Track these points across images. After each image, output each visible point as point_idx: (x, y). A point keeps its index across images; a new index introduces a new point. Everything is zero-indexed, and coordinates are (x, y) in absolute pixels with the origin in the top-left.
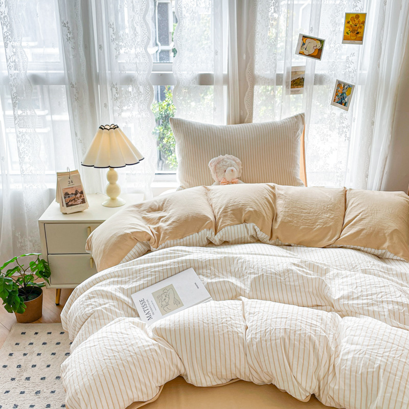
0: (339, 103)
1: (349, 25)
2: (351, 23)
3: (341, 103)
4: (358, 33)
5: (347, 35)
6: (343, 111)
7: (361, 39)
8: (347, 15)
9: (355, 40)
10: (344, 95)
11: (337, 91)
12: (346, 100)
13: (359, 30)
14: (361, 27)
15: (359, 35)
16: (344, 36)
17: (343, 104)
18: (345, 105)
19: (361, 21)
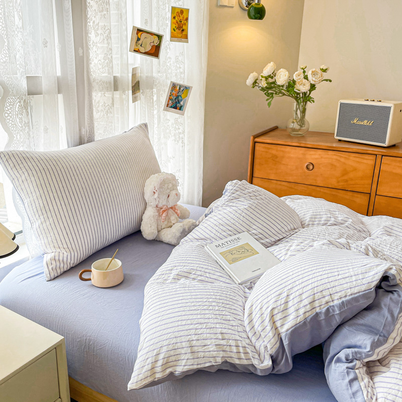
1: (175, 21)
2: (176, 18)
3: (175, 108)
4: (183, 30)
5: (173, 31)
6: (177, 116)
7: (186, 37)
8: (173, 8)
9: (181, 37)
10: (180, 98)
11: (171, 94)
12: (182, 103)
13: (184, 27)
14: (185, 24)
15: (184, 33)
16: (171, 33)
17: (178, 108)
18: (180, 109)
19: (185, 17)
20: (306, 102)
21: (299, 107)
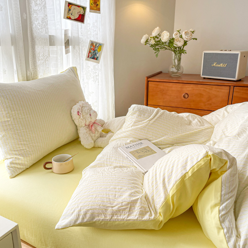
0: (93, 58)
3: (94, 58)
7: (99, 10)
9: (96, 10)
10: (96, 52)
11: (90, 49)
13: (98, 3)
15: (98, 7)
16: (90, 6)
18: (97, 59)
20: (181, 54)
21: (176, 57)
